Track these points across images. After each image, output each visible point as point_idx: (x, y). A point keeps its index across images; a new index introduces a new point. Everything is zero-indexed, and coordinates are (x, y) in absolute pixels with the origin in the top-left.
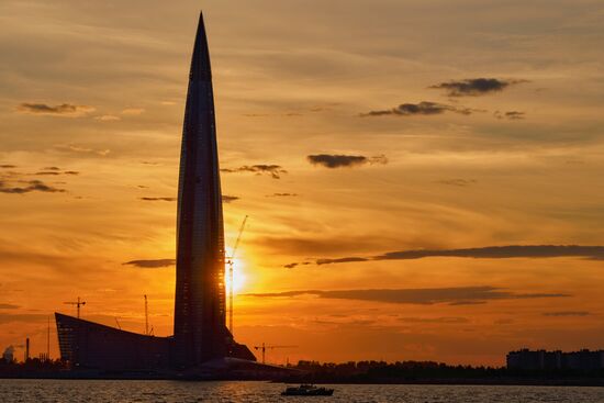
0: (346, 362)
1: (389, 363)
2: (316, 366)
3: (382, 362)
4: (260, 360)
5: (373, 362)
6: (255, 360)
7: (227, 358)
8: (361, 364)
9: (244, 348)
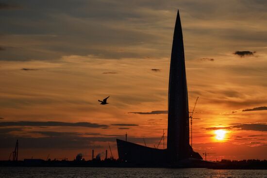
0: (242, 160)
1: (261, 160)
2: (229, 161)
3: (258, 160)
4: (204, 159)
5: (254, 160)
6: (202, 159)
7: (190, 159)
8: (249, 160)
9: (197, 154)
